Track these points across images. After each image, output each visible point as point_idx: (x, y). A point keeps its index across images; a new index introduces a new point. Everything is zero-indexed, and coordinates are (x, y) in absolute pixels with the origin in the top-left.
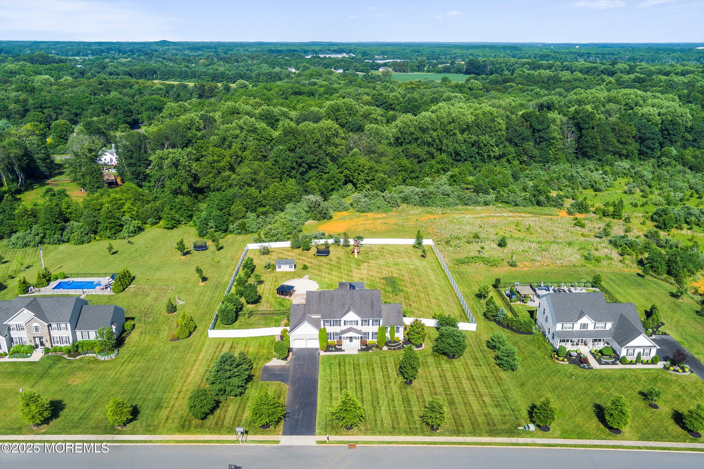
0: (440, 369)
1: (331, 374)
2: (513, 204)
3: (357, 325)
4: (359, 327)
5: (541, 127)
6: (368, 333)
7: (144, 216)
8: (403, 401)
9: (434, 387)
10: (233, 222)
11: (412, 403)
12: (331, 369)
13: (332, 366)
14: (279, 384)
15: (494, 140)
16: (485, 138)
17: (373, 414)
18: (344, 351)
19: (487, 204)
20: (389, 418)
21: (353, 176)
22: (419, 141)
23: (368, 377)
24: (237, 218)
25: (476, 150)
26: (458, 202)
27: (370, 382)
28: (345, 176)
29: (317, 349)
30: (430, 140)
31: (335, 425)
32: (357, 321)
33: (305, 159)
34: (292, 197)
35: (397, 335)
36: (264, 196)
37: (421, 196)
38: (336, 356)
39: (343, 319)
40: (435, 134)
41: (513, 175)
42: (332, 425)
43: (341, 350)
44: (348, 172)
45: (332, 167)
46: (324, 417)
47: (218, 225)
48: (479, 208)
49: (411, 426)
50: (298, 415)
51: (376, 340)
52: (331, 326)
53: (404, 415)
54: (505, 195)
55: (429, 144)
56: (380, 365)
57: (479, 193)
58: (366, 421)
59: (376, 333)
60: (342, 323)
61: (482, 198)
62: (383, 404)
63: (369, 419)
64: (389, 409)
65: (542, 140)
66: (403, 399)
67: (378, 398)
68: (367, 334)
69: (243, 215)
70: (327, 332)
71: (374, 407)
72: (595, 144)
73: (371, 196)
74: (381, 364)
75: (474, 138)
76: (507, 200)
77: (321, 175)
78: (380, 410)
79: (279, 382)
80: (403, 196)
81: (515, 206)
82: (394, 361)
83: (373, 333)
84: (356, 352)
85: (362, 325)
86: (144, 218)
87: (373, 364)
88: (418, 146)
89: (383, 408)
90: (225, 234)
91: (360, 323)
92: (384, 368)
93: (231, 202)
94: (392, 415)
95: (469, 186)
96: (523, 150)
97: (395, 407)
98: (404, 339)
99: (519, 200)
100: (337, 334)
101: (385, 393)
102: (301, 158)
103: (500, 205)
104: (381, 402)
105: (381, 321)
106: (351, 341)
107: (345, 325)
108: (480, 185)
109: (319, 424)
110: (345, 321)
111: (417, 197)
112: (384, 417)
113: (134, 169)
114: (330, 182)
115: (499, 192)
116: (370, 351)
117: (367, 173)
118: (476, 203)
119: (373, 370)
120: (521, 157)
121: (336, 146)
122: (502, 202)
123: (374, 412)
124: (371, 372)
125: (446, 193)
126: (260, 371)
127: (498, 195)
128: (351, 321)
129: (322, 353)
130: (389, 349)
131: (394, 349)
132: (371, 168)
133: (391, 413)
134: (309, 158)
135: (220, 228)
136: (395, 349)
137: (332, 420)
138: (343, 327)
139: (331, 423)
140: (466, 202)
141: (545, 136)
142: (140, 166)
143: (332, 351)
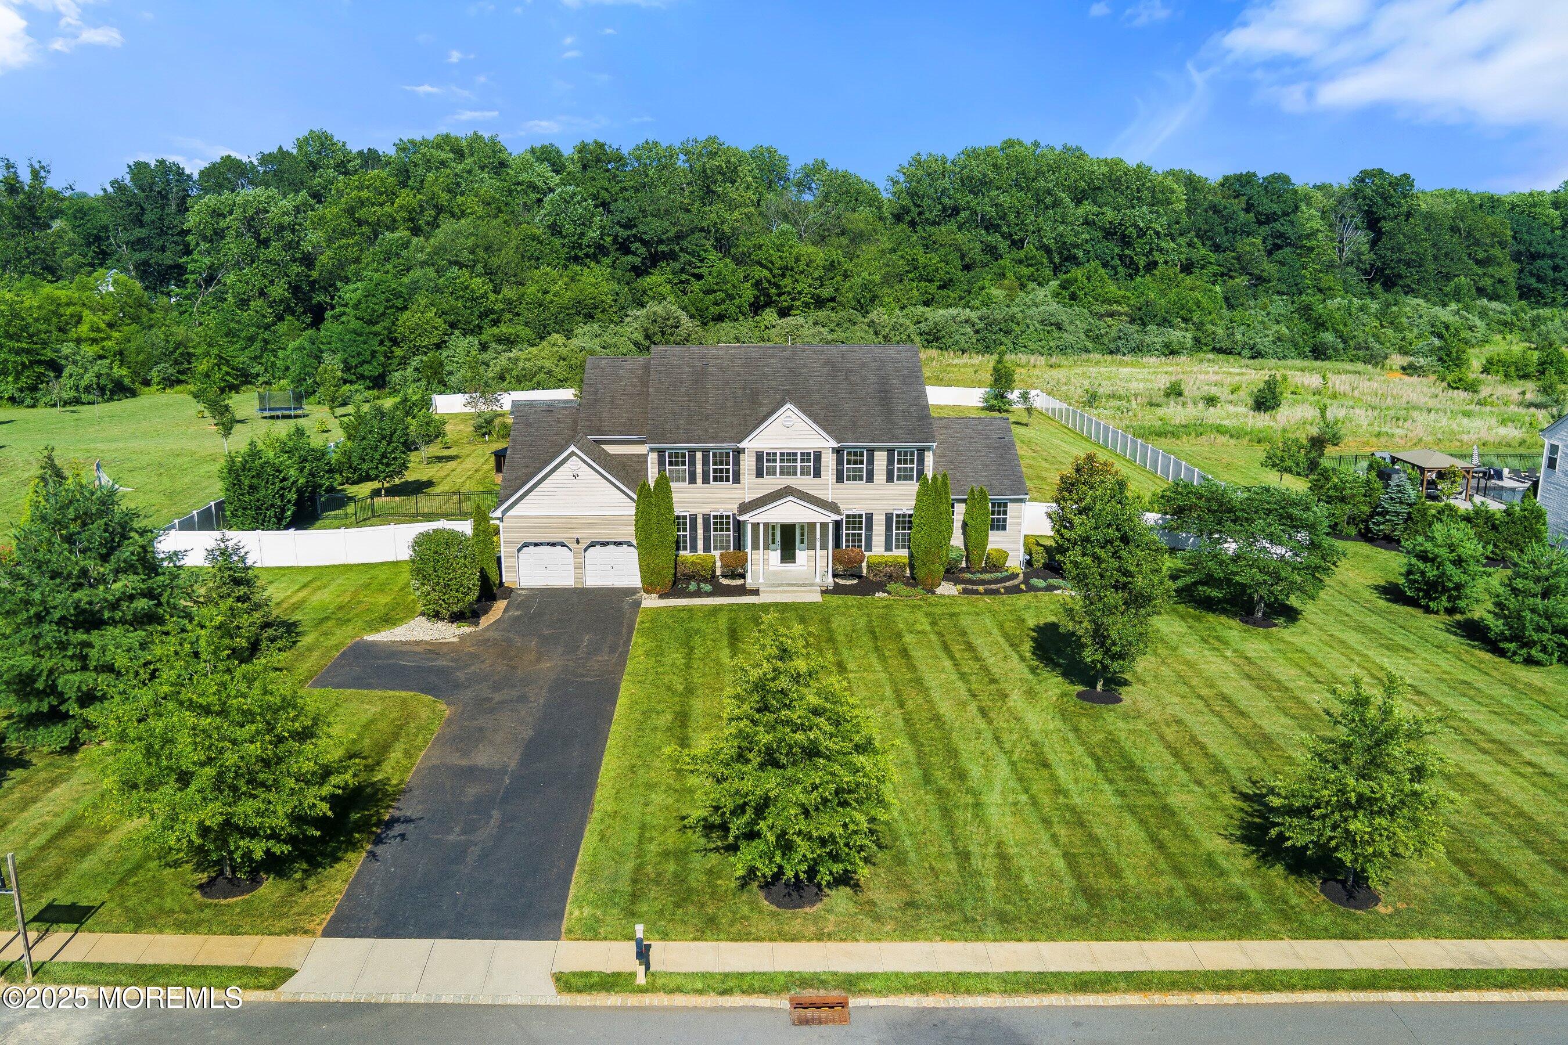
0: (1229, 653)
1: (688, 666)
2: (1246, 352)
3: (818, 473)
4: (826, 486)
5: (1277, 208)
6: (870, 517)
7: (141, 358)
8: (1099, 767)
9: (1242, 714)
10: (404, 362)
11: (1156, 776)
12: (691, 650)
13: (697, 641)
14: (404, 701)
15: (1164, 220)
16: (1141, 215)
17: (937, 825)
18: (756, 592)
19: (1173, 353)
20: (1046, 845)
21: (777, 286)
22: (964, 215)
23: (882, 676)
24: (416, 351)
25: (1117, 250)
26: (1090, 345)
27: (898, 693)
28: (758, 284)
29: (631, 591)
30: (991, 211)
31: (696, 880)
32: (818, 456)
33: (641, 228)
34: (596, 307)
35: (995, 541)
36: (509, 302)
37: (981, 325)
38: (717, 610)
39: (753, 444)
40: (1005, 199)
41: (1226, 299)
42: (680, 878)
43: (742, 591)
44: (766, 273)
45: (717, 264)
46: (633, 836)
47: (353, 362)
48: (1153, 359)
49: (1204, 885)
50: (470, 829)
51: (904, 553)
52: (693, 480)
53: (1132, 830)
54: (1220, 332)
55: (990, 226)
56: (933, 637)
57: (1144, 325)
58: (901, 859)
59: (906, 521)
60: (748, 463)
61: (1155, 335)
62: (987, 778)
63: (919, 848)
64: (1034, 802)
65: (1279, 242)
66: (1098, 761)
67: (953, 753)
68: (861, 522)
69: (436, 340)
70: (677, 512)
71: (941, 793)
72: (1418, 254)
73: (832, 326)
74: (940, 635)
75: (1110, 214)
76: (1226, 344)
77: (687, 282)
78: (978, 805)
79: (403, 694)
80: (927, 330)
81: (1253, 358)
82: (1001, 627)
83: (889, 517)
84: (817, 598)
85: (839, 479)
86: (143, 364)
87: (899, 636)
88: (960, 227)
89: (992, 798)
90: (375, 392)
91: (829, 462)
92: (956, 649)
93: (399, 302)
94: (1061, 831)
95: (1115, 307)
96: (1238, 259)
97: (1059, 791)
98: (1029, 563)
99: (1264, 342)
100: (722, 522)
101: (988, 735)
102: (628, 225)
103: (1210, 356)
104: (975, 771)
105: (929, 457)
106: (788, 555)
107: (759, 474)
108: (1147, 304)
109: (593, 874)
110: (759, 456)
111: (968, 330)
112: (1009, 839)
113: (143, 255)
114: (711, 297)
115: (1200, 326)
116: (879, 595)
117: (820, 278)
118: (1139, 349)
119: (905, 653)
120: (1231, 277)
121: (731, 206)
122: (1214, 349)
123: (946, 813)
124: (895, 662)
125: (1053, 320)
126: (324, 656)
127: (1200, 334)
128: (789, 457)
129: (651, 602)
130: (965, 592)
131: (988, 592)
132: (832, 264)
133: (1047, 822)
134: (651, 227)
135: (360, 370)
136: (996, 592)
137: (681, 855)
138: (751, 487)
139: (671, 867)
140: (1112, 346)
141: (1290, 232)
142: (163, 249)
143: (698, 594)
